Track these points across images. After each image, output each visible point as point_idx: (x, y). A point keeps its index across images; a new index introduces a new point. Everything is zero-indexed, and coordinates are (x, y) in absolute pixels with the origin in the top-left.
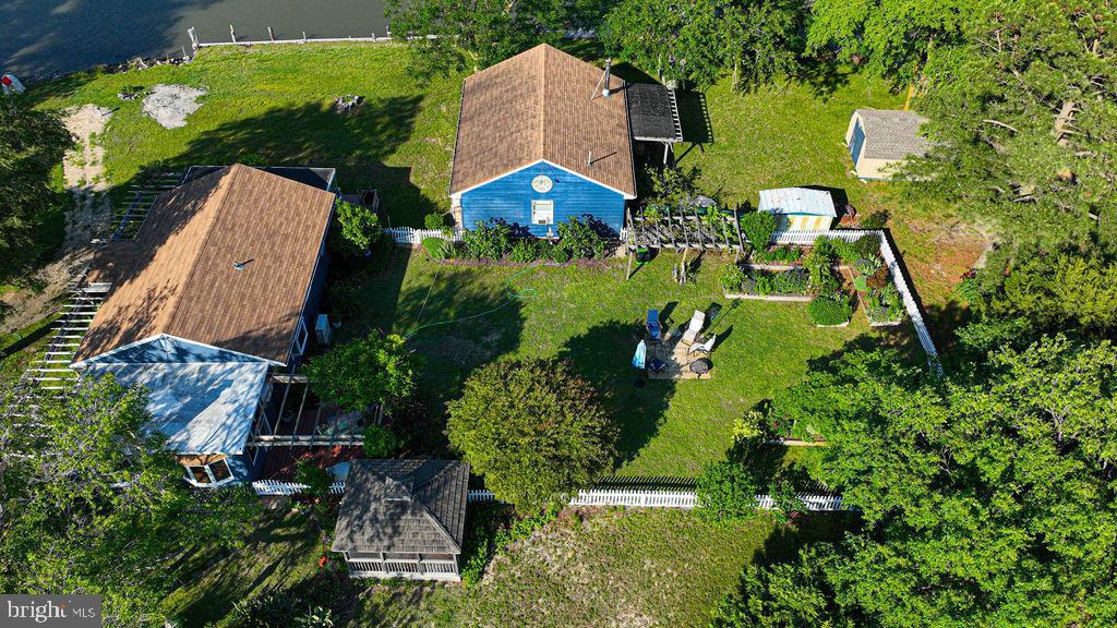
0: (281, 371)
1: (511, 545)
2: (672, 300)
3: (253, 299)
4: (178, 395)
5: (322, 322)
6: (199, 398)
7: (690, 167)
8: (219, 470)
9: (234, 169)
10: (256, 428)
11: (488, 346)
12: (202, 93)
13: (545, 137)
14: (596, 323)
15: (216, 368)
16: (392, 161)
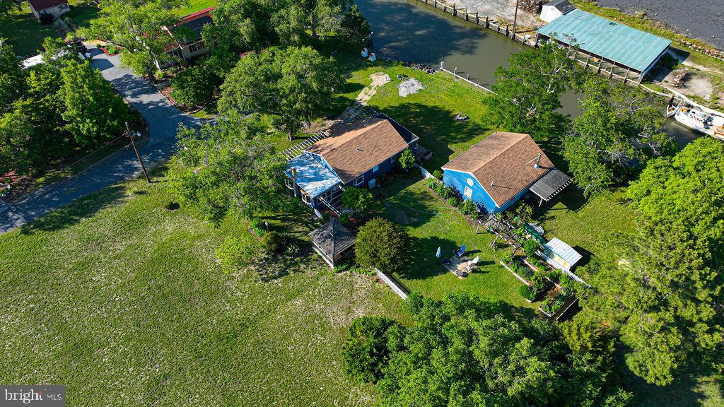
0: (342, 185)
1: (354, 272)
2: (481, 250)
3: (352, 162)
4: (315, 174)
5: (372, 182)
6: (318, 178)
7: (553, 215)
8: (308, 199)
9: (385, 120)
10: (323, 195)
11: (410, 221)
12: (422, 88)
13: (483, 167)
14: (437, 235)
15: (329, 174)
16: (450, 147)
